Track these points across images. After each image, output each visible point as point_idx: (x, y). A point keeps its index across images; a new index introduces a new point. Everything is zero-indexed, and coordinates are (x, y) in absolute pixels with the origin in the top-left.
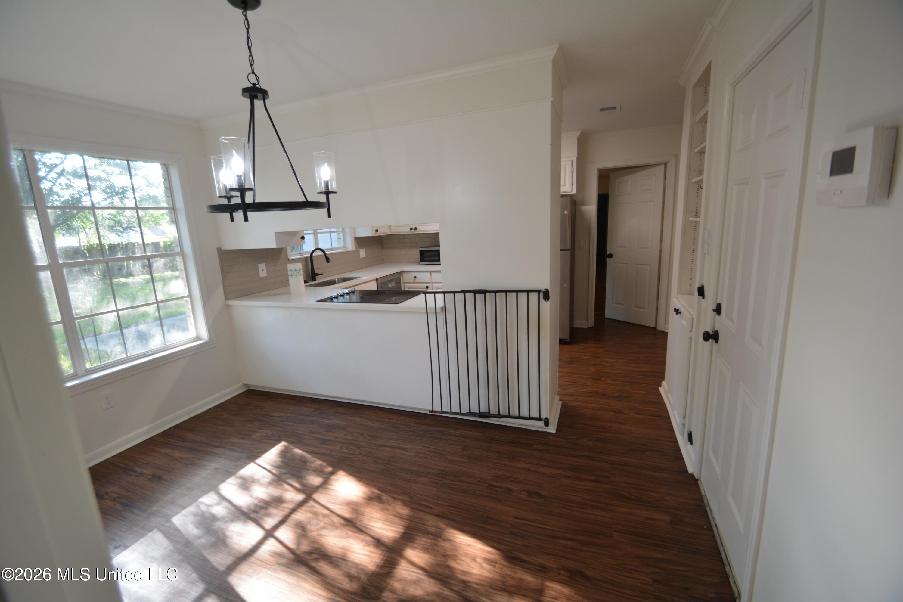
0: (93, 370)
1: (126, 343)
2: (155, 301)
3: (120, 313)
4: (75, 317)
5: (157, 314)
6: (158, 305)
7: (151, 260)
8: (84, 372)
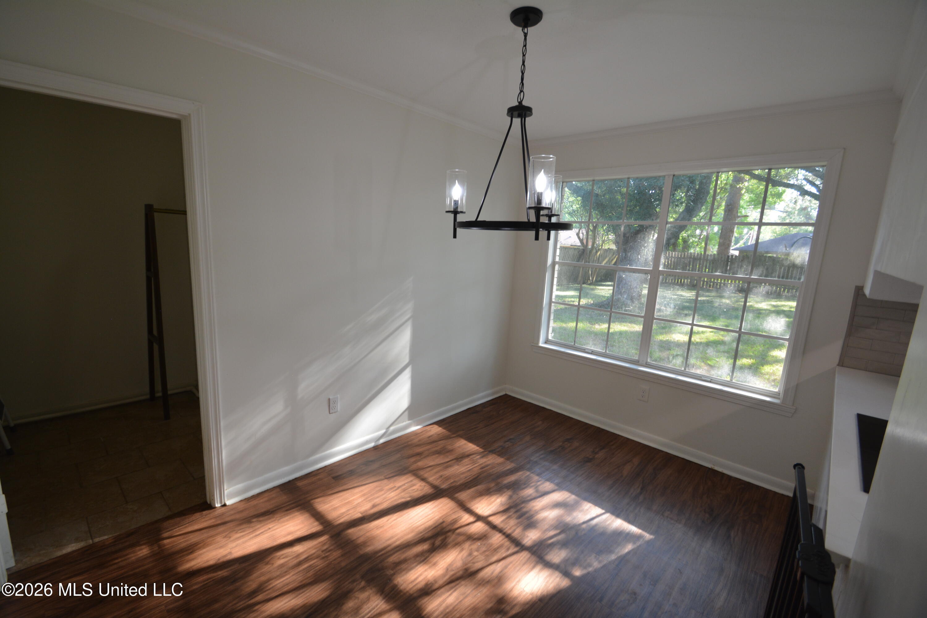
0: (651, 365)
1: (689, 357)
2: (738, 330)
3: (695, 329)
4: (655, 317)
5: (734, 345)
6: (740, 336)
7: (751, 285)
8: (644, 363)
